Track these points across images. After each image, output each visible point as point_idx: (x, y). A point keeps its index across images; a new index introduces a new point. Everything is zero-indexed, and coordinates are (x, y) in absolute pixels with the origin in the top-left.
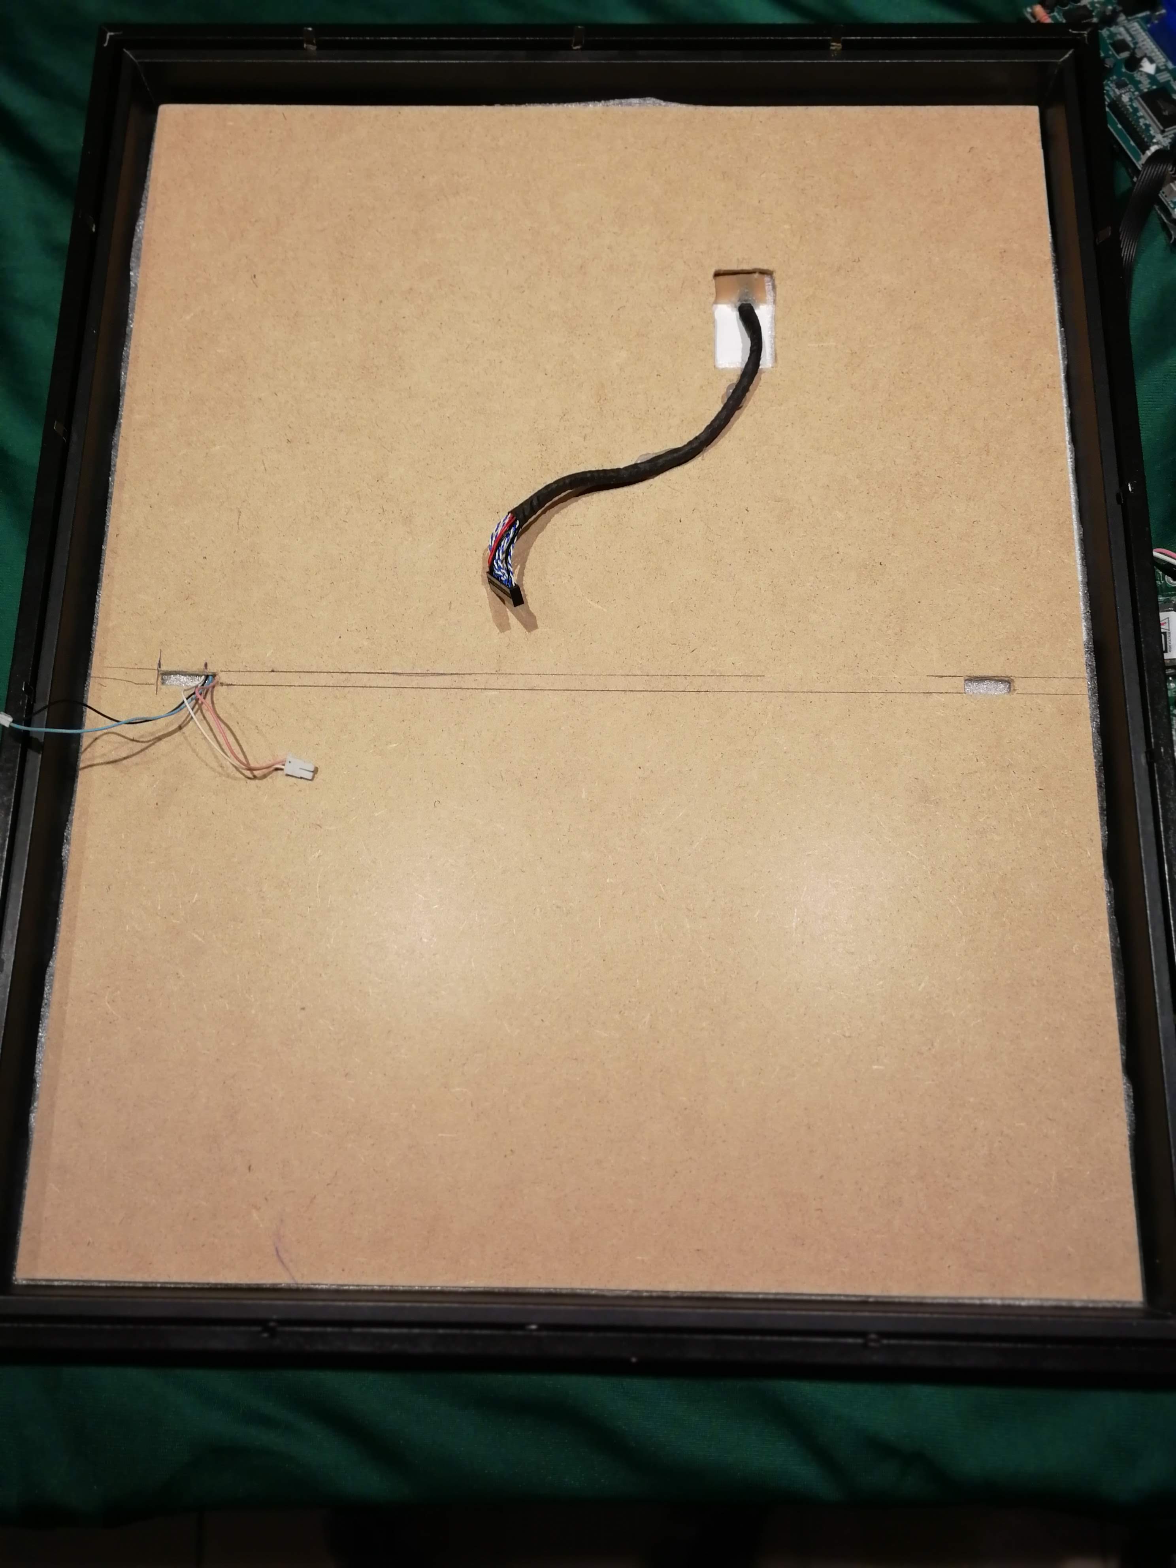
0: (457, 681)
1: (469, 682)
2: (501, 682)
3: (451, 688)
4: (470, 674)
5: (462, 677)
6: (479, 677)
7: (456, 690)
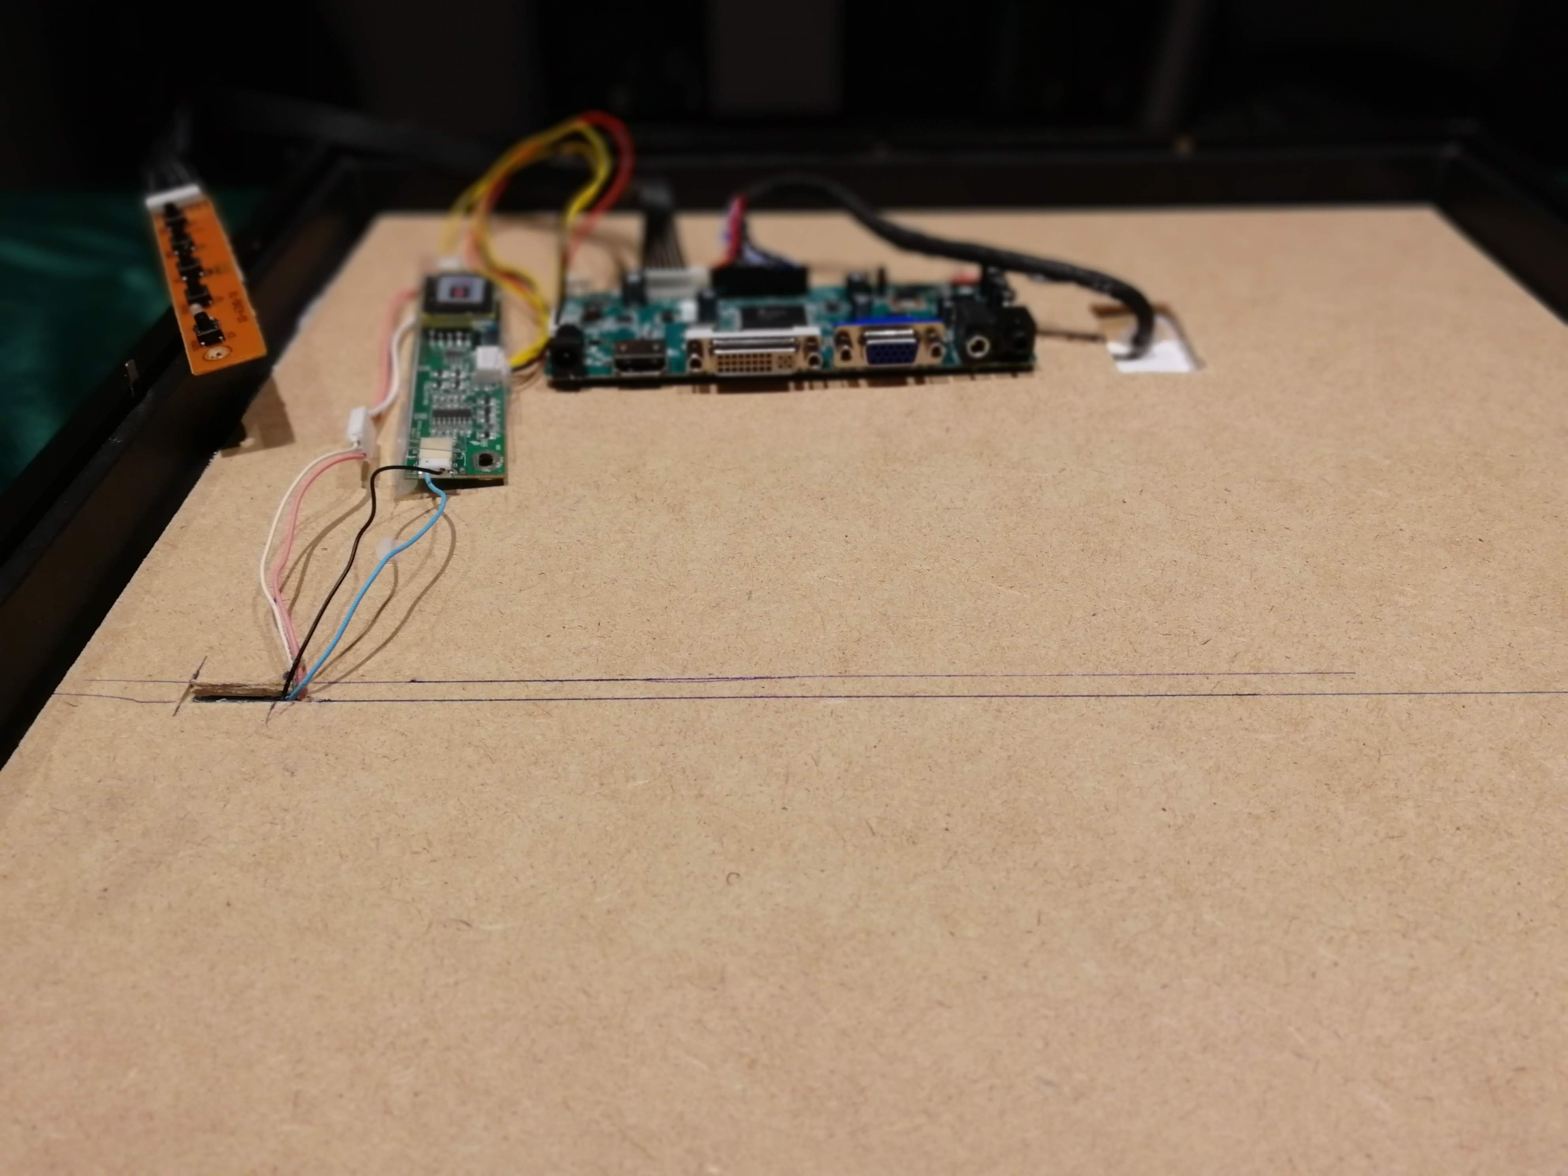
0: (767, 688)
1: (789, 686)
2: (849, 687)
3: (755, 697)
4: (790, 677)
5: (776, 682)
6: (808, 681)
7: (766, 699)
